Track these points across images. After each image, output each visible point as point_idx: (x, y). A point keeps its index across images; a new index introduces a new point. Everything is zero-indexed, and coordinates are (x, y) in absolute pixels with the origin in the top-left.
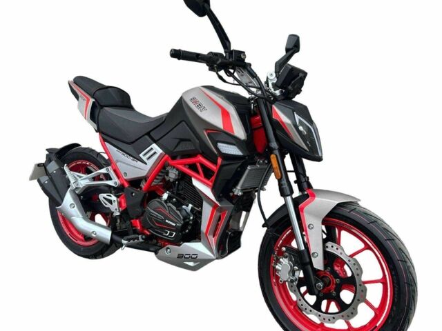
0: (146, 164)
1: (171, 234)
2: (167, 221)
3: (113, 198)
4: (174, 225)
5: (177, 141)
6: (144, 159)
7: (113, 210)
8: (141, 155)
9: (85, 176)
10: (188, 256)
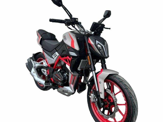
0: (54, 59)
1: (60, 83)
2: (58, 79)
3: (45, 70)
4: (60, 80)
5: (62, 51)
6: (53, 57)
7: (45, 74)
8: (53, 56)
9: (37, 63)
10: (65, 91)
